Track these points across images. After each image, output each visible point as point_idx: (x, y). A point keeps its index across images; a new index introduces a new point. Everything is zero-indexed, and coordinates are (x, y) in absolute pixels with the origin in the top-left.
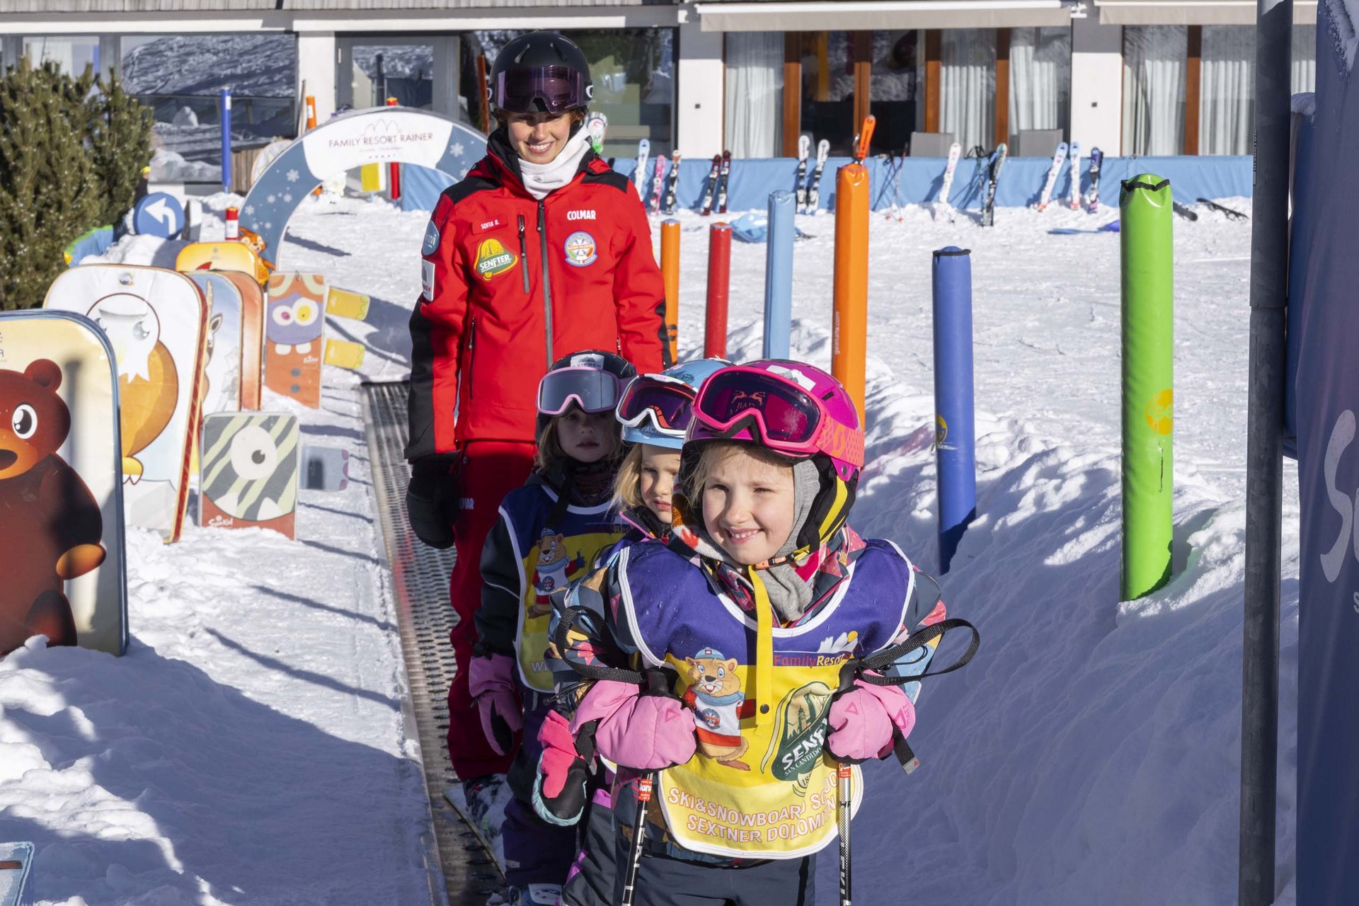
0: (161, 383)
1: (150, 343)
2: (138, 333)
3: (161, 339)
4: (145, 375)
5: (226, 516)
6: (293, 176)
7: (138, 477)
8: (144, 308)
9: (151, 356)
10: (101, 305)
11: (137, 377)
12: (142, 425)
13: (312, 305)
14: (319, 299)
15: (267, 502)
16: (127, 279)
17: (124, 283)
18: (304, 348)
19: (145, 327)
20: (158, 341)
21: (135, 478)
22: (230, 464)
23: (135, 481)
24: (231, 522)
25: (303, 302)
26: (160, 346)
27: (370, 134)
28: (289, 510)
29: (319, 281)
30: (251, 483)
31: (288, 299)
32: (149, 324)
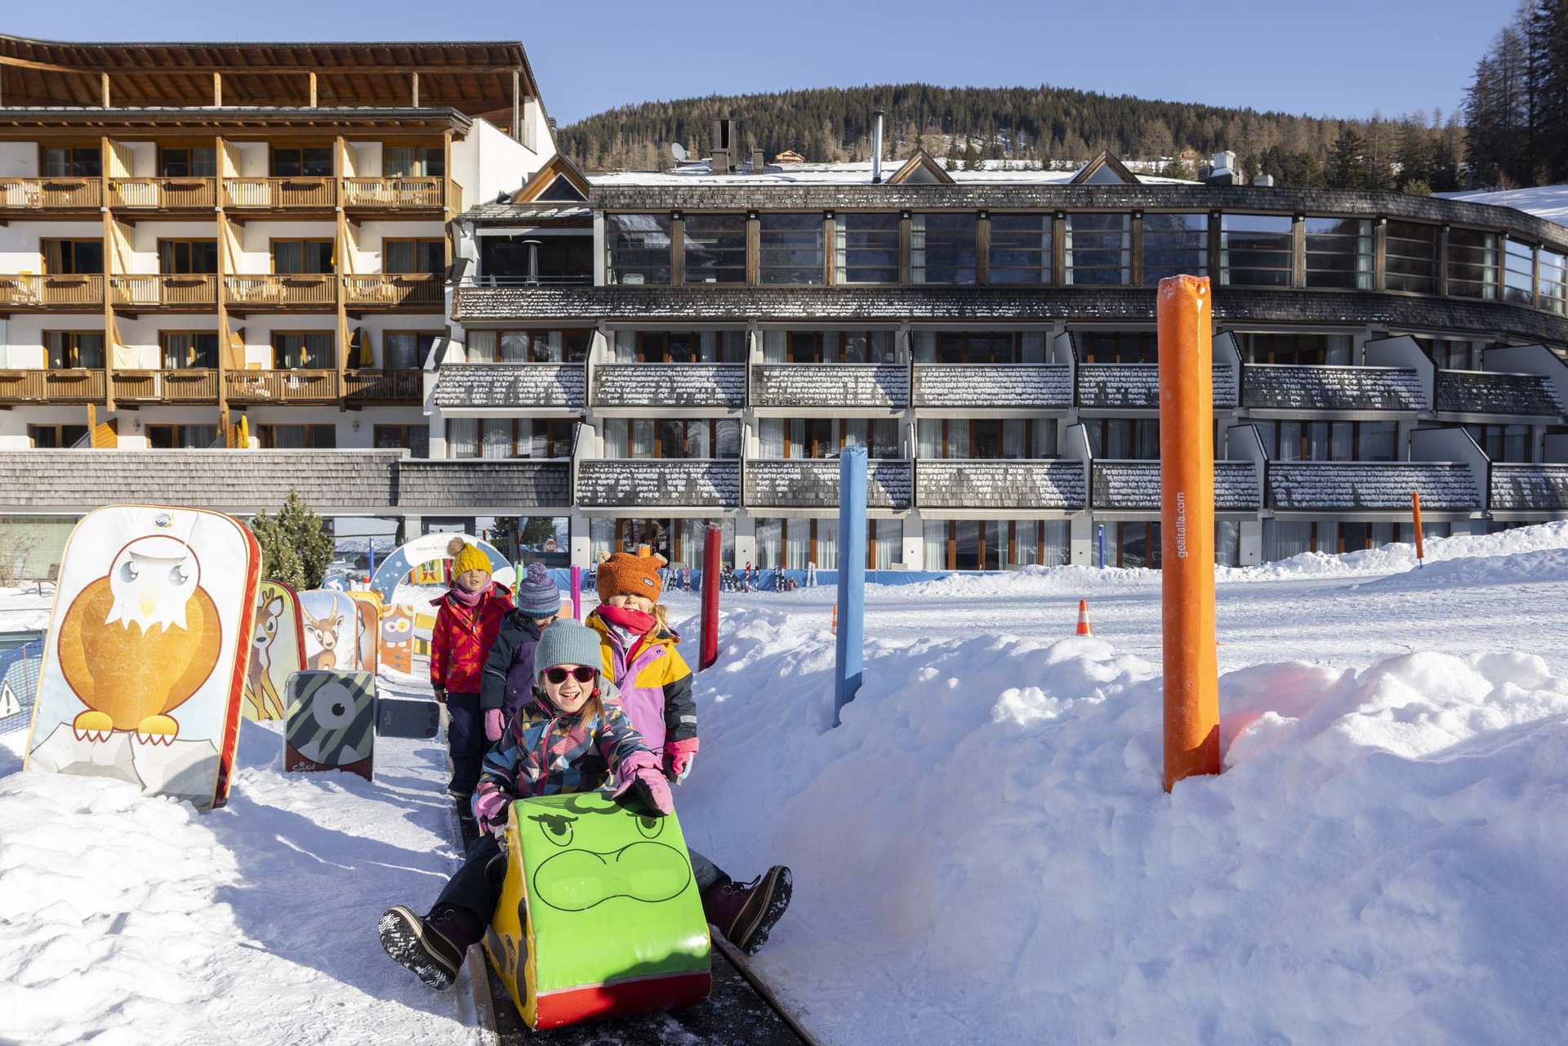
0: (201, 633)
1: (190, 587)
2: (174, 578)
3: (201, 584)
4: (183, 625)
5: (309, 762)
6: (399, 564)
7: (172, 737)
8: (183, 551)
9: (188, 603)
10: (134, 548)
11: (173, 626)
12: (178, 678)
13: (407, 622)
14: (410, 618)
15: (347, 749)
16: (165, 520)
17: (161, 524)
18: (403, 644)
19: (183, 571)
20: (198, 585)
21: (168, 738)
22: (312, 715)
23: (168, 742)
24: (313, 767)
25: (401, 620)
26: (200, 591)
27: (437, 545)
28: (367, 755)
29: (410, 608)
30: (332, 732)
31: (393, 618)
32: (189, 568)
